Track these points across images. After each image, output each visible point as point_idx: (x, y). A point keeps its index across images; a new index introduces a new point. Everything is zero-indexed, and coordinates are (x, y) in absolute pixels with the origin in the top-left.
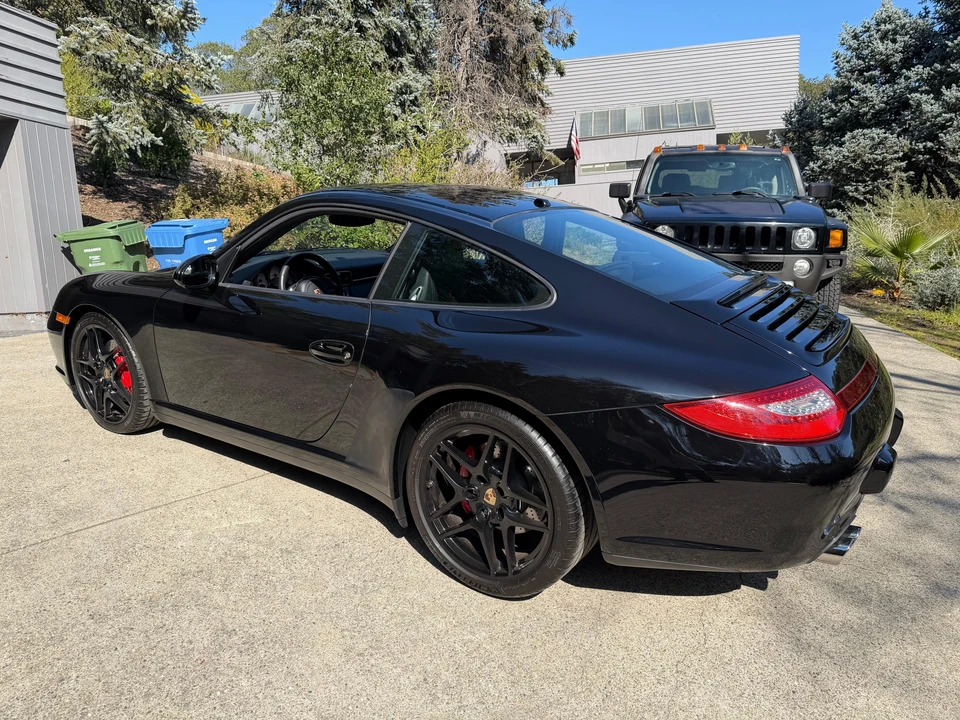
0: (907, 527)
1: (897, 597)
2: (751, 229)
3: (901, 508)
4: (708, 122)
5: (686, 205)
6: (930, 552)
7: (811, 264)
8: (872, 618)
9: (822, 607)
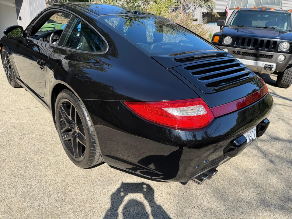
0: (268, 170)
1: (241, 201)
2: (262, 41)
3: (272, 161)
4: (279, 5)
5: (240, 30)
6: (271, 183)
7: (285, 58)
8: (223, 208)
9: (204, 198)
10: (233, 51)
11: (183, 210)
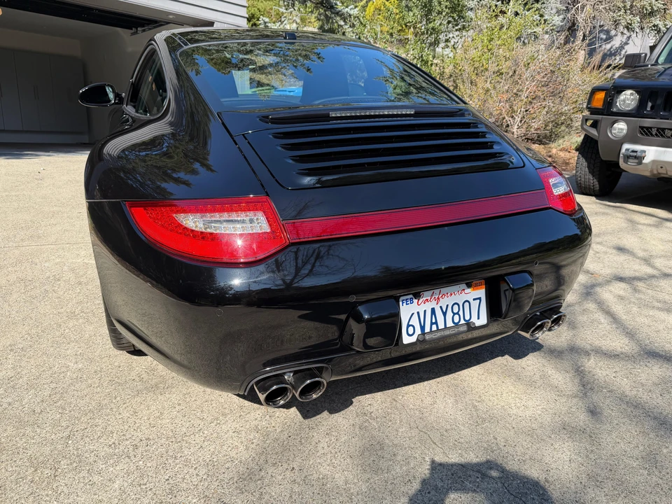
8: (360, 487)
9: (329, 456)
10: (640, 127)
11: (261, 470)
